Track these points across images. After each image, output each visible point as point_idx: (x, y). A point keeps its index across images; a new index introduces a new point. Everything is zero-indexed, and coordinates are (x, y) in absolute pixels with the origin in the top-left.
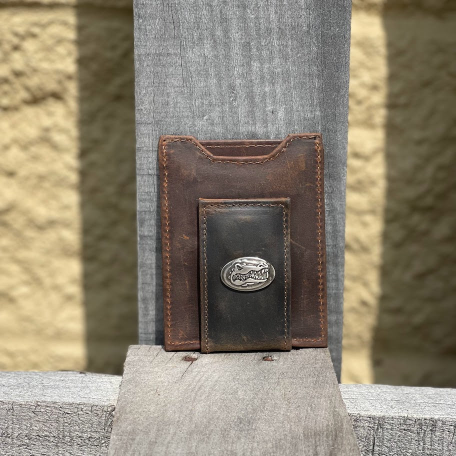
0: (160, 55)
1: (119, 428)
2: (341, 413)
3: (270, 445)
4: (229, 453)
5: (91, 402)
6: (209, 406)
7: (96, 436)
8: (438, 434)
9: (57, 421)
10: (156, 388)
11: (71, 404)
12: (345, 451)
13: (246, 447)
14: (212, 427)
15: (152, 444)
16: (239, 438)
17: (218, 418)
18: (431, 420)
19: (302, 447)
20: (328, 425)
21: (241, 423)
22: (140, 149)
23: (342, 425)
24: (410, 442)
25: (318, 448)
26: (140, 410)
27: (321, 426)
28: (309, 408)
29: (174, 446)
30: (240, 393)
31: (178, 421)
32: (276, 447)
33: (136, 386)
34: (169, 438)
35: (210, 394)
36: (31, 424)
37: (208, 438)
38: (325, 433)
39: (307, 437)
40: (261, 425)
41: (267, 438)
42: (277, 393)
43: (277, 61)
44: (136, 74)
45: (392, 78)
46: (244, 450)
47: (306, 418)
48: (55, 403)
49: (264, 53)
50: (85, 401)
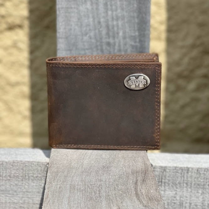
0: (67, 8)
1: (51, 170)
2: (147, 164)
3: (117, 177)
4: (99, 180)
5: (37, 161)
6: (90, 161)
7: (40, 176)
8: (190, 174)
9: (23, 169)
10: (66, 154)
11: (28, 162)
12: (149, 179)
13: (106, 178)
14: (91, 170)
15: (66, 177)
16: (103, 174)
17: (94, 166)
18: (187, 167)
19: (131, 177)
20: (142, 169)
21: (104, 168)
22: (59, 49)
23: (148, 168)
24: (178, 177)
25: (138, 178)
26: (60, 163)
27: (139, 169)
28: (134, 162)
29: (75, 177)
30: (103, 156)
31: (77, 167)
32: (120, 178)
33: (58, 153)
34: (73, 174)
35: (90, 156)
36: (11, 171)
37: (90, 174)
38: (141, 172)
39: (133, 173)
40: (113, 169)
41: (115, 174)
42: (120, 156)
43: (119, 11)
44: (57, 16)
45: (169, 19)
46: (106, 179)
47: (132, 166)
48: (21, 161)
49: (114, 7)
50: (35, 160)
